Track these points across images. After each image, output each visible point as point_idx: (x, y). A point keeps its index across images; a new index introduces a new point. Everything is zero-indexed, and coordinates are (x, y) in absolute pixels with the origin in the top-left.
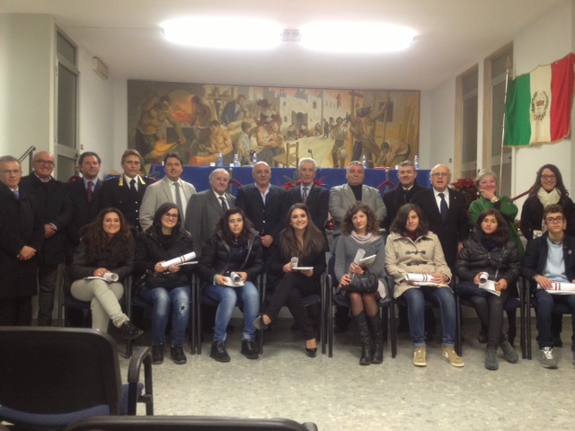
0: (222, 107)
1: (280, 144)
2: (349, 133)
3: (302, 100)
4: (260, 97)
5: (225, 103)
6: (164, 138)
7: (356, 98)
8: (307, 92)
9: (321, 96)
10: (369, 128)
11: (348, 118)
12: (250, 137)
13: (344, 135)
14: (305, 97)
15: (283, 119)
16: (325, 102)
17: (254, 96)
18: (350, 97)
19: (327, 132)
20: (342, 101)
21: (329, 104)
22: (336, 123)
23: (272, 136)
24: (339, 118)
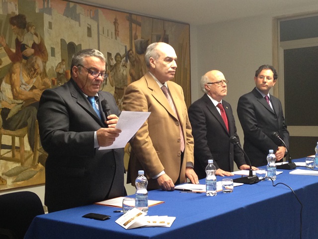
3: (73, 22)
4: (13, 8)
7: (134, 25)
8: (79, 9)
9: (95, 18)
11: (128, 55)
14: (76, 18)
15: (49, 51)
16: (101, 28)
18: (128, 23)
20: (120, 28)
21: (106, 32)
22: (115, 62)
23: (34, 80)
24: (118, 54)
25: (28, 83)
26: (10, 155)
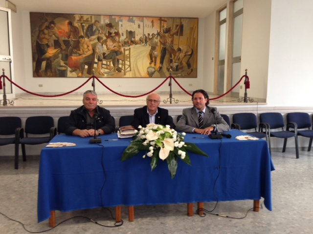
0: (85, 27)
1: (120, 49)
2: (159, 42)
3: (132, 23)
4: (107, 21)
5: (87, 25)
6: (52, 45)
7: (162, 22)
8: (134, 18)
9: (142, 21)
10: (170, 39)
11: (158, 34)
12: (102, 45)
13: (156, 44)
14: (133, 22)
16: (145, 25)
17: (104, 21)
18: (159, 21)
19: (146, 42)
20: (155, 24)
21: (147, 26)
22: (151, 37)
23: (115, 44)
24: (153, 34)
25: (112, 45)
26: (106, 67)
